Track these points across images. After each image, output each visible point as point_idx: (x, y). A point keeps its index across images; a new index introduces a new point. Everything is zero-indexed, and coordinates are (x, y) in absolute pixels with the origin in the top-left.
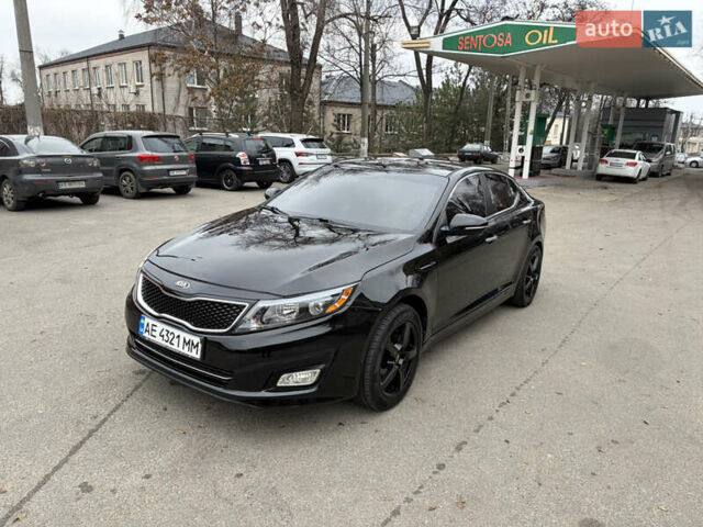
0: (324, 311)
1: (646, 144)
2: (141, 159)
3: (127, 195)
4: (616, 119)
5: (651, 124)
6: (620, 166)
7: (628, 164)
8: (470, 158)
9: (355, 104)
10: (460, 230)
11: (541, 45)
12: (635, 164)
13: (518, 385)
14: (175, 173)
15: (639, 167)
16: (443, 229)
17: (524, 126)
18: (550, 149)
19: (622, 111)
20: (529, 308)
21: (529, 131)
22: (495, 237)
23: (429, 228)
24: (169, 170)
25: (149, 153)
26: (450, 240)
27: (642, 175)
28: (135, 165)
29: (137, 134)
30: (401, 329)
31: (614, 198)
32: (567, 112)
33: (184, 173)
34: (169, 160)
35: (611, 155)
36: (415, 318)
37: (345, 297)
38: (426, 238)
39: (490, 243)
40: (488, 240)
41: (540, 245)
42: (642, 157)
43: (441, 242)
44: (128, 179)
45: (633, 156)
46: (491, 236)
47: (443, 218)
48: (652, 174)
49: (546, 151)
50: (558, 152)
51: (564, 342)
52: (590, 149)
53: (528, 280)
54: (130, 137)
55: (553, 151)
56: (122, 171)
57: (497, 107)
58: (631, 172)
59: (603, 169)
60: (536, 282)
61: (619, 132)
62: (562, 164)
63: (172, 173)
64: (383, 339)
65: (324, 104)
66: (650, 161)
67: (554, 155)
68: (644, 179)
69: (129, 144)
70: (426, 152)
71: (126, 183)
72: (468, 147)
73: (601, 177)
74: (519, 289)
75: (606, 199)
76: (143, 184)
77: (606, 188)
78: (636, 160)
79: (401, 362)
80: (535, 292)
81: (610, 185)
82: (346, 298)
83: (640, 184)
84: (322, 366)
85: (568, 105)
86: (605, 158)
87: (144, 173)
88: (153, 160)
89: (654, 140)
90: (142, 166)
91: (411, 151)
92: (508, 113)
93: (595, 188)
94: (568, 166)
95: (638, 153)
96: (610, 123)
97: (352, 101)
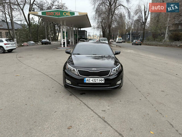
4: (77, 33)
5: (82, 34)
8: (44, 43)
11: (67, 16)
19: (77, 31)
21: (65, 36)
35: (80, 41)
70: (32, 42)
72: (43, 40)
91: (28, 42)
94: (71, 44)
95: (85, 40)
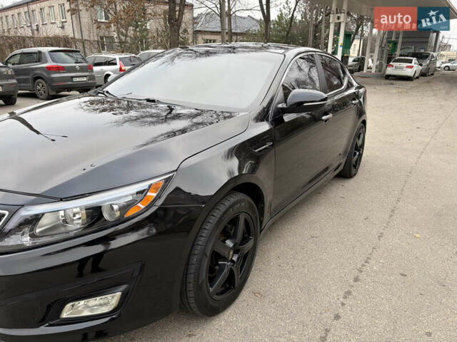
0: (122, 215)
1: (418, 54)
2: (49, 68)
3: (41, 97)
4: (397, 37)
5: (420, 40)
6: (402, 68)
7: (408, 67)
9: (217, 32)
10: (298, 107)
12: (412, 67)
13: (359, 266)
14: (78, 79)
15: (415, 69)
16: (280, 106)
17: (336, 41)
18: (353, 59)
19: (401, 32)
20: (355, 178)
21: (339, 45)
22: (330, 116)
23: (265, 104)
24: (72, 77)
25: (55, 64)
26: (288, 118)
27: (417, 75)
28: (45, 74)
29: (45, 50)
30: (234, 222)
31: (400, 90)
32: (362, 35)
33: (85, 79)
34: (72, 69)
35: (395, 61)
36: (251, 207)
37: (152, 194)
38: (262, 117)
39: (326, 121)
40: (324, 118)
41: (364, 122)
42: (417, 62)
43: (277, 120)
44: (41, 85)
45: (410, 61)
46: (326, 114)
47: (280, 94)
48: (423, 74)
49: (350, 61)
50: (358, 61)
51: (393, 211)
52: (380, 58)
53: (355, 154)
54: (40, 52)
55: (354, 61)
56: (36, 78)
57: (315, 32)
58: (409, 72)
59: (390, 71)
60: (360, 155)
61: (399, 46)
62: (361, 69)
63: (75, 80)
64: (210, 237)
65: (196, 32)
66: (421, 65)
67: (355, 63)
68: (417, 78)
69: (39, 57)
71: (40, 87)
73: (388, 77)
74: (348, 162)
75: (394, 91)
76: (53, 88)
77: (393, 84)
78: (413, 64)
79: (235, 258)
80: (359, 164)
81: (395, 82)
82: (155, 195)
83: (415, 81)
84: (124, 287)
85: (362, 31)
86: (391, 63)
87: (53, 80)
88: (59, 69)
89: (422, 51)
90: (50, 74)
92: (323, 36)
93: (385, 84)
94: (365, 70)
95: (414, 60)
96: (393, 39)
97: (215, 30)
